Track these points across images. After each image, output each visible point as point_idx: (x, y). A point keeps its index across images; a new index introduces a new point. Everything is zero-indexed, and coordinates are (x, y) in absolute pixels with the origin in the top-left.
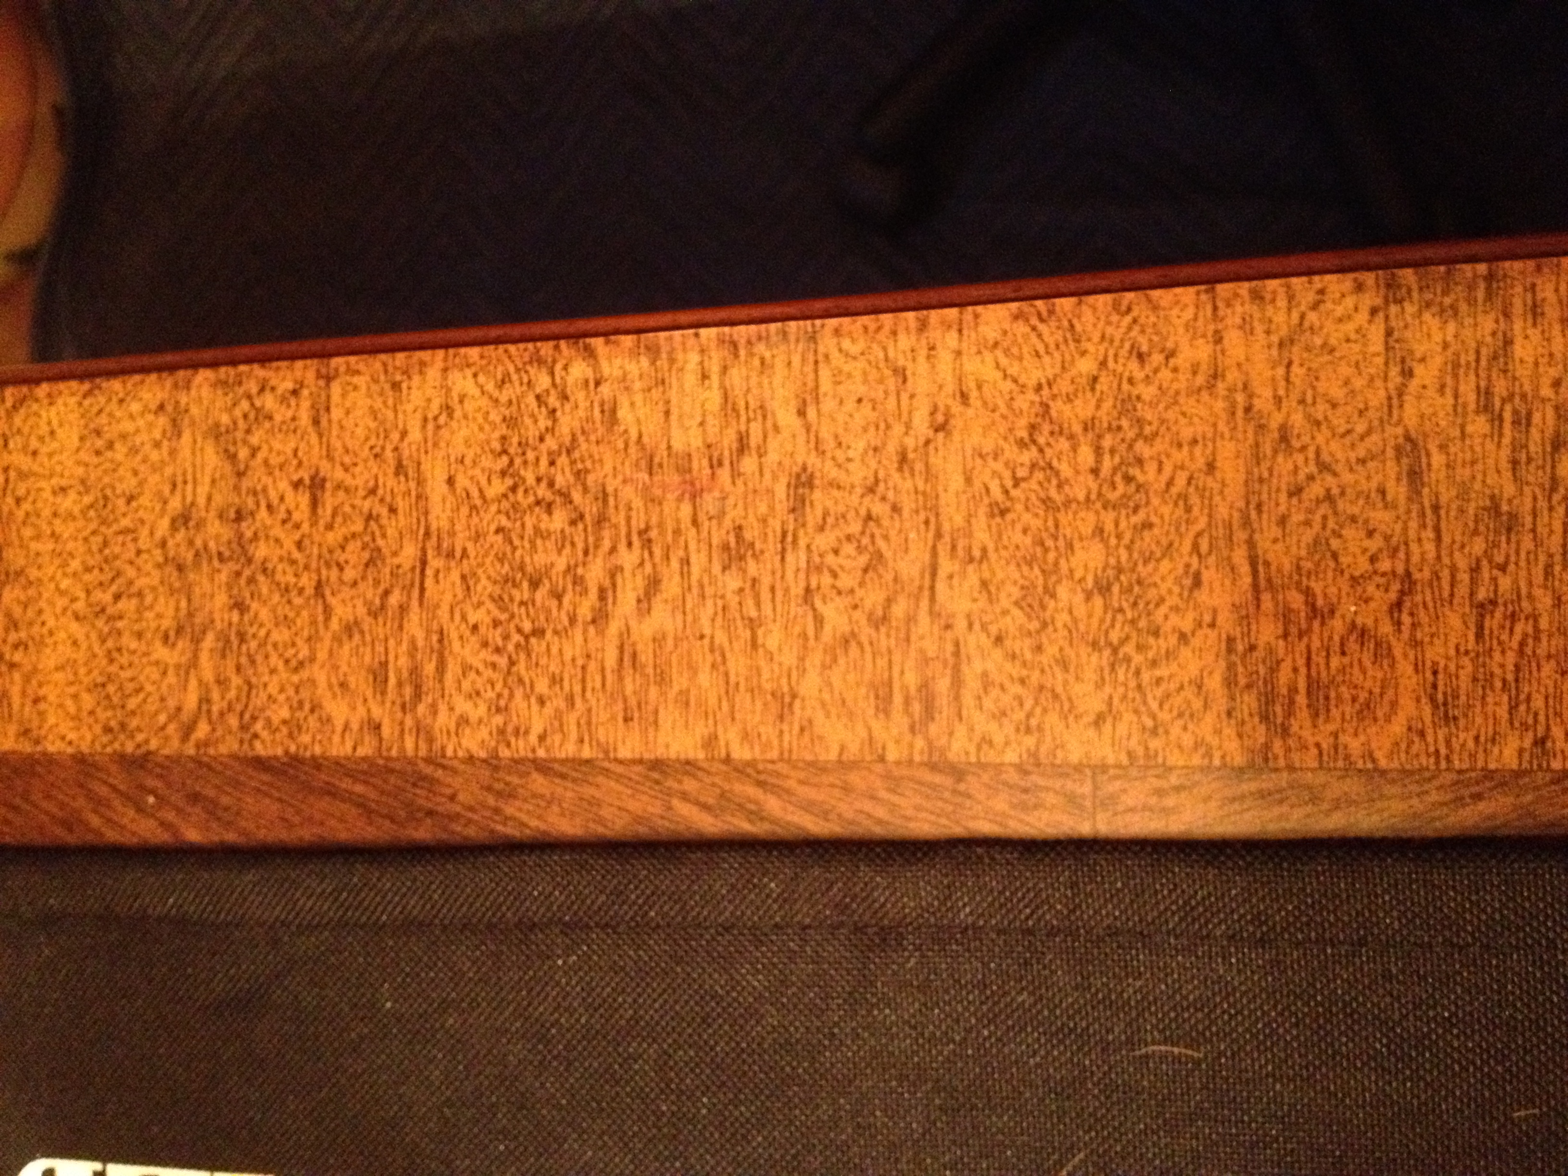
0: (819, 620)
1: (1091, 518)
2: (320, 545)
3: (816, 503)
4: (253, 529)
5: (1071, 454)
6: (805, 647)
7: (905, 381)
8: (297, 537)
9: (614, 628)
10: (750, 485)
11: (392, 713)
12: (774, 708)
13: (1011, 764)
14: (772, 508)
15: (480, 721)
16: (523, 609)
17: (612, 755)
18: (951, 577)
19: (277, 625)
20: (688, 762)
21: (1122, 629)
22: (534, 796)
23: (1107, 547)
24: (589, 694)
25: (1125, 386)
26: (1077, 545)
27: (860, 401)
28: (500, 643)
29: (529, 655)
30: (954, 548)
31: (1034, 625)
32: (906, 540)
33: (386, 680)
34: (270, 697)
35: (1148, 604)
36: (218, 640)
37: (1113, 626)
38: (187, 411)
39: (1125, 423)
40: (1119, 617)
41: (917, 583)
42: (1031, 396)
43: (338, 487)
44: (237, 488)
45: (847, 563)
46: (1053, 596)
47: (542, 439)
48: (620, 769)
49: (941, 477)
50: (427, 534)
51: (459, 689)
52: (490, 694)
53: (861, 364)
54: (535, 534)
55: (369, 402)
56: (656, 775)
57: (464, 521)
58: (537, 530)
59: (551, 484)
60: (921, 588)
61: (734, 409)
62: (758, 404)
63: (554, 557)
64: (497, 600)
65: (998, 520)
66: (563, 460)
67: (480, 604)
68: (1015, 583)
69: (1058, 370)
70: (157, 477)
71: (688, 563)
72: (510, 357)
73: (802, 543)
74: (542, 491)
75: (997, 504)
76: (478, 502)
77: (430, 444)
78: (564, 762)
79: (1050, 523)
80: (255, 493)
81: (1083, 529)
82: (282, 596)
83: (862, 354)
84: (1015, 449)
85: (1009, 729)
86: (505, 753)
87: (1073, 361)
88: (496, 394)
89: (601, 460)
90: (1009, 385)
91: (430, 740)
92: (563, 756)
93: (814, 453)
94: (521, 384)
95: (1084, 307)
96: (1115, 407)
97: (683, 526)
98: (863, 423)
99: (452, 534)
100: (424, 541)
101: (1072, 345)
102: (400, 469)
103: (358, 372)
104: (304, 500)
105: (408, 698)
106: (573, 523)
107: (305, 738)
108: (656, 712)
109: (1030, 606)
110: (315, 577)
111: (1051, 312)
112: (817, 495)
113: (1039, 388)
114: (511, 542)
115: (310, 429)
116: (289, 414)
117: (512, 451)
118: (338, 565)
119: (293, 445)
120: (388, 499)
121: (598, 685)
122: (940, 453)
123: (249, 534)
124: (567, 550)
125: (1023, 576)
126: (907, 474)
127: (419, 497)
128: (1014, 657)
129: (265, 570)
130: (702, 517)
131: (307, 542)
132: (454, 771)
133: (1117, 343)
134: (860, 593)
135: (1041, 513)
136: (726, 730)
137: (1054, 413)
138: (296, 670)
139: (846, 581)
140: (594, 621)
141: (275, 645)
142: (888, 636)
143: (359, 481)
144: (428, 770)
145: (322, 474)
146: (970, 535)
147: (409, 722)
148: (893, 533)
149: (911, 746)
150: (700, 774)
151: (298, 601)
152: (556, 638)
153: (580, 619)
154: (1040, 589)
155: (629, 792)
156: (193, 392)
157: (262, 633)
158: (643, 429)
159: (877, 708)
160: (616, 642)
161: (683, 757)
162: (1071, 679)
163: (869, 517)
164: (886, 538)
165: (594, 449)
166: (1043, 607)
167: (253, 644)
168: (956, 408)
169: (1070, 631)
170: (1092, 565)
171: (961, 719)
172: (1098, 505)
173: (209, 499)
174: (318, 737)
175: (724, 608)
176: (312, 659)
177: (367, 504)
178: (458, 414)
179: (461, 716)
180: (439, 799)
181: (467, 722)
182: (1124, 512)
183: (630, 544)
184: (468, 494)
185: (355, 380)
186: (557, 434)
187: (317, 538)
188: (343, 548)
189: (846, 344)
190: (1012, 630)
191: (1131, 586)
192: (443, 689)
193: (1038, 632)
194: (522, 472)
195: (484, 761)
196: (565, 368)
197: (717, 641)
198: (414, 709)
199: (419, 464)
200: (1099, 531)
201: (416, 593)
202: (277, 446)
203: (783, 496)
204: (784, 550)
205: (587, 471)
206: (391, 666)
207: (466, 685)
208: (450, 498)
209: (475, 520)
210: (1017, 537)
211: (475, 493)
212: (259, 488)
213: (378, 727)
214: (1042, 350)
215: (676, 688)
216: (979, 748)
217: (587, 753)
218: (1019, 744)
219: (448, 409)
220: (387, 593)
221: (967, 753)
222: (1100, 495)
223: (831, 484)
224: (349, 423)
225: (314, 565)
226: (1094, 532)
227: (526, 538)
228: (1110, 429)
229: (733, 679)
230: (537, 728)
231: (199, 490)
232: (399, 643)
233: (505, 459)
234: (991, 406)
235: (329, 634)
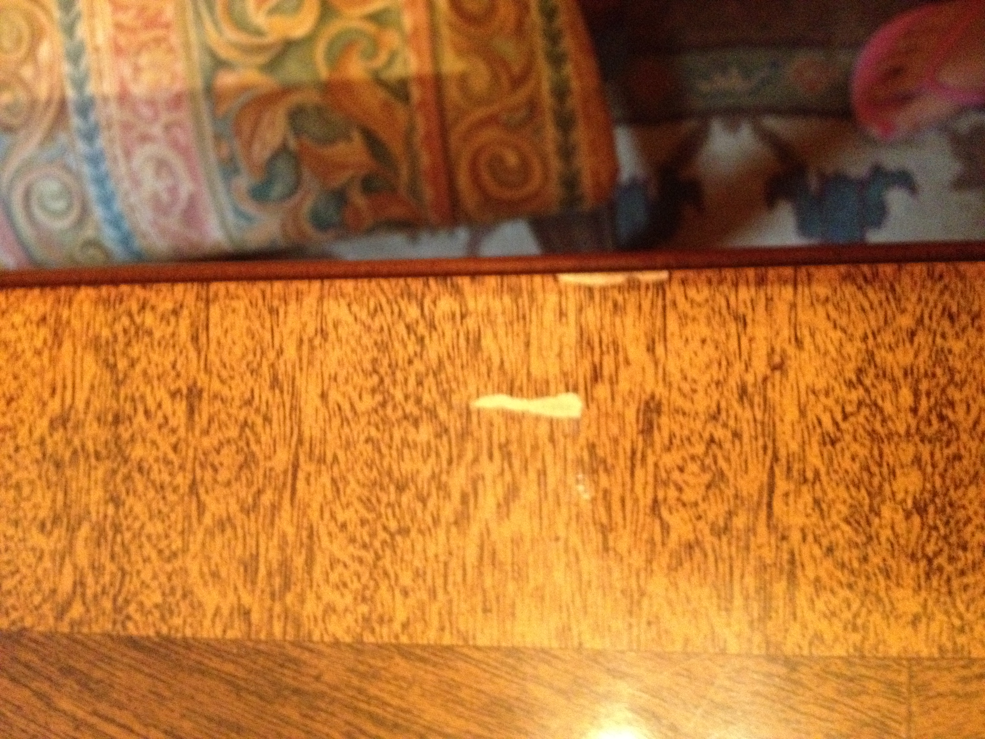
0: (666, 528)
1: (911, 450)
2: (196, 449)
3: (663, 426)
4: (130, 431)
5: (893, 395)
6: (653, 551)
7: (745, 324)
8: (173, 440)
9: (475, 529)
10: (603, 409)
11: (262, 600)
12: (624, 603)
13: (840, 658)
14: (622, 429)
15: (346, 610)
16: (390, 511)
17: (471, 643)
18: (787, 495)
19: (151, 518)
20: (543, 651)
21: (936, 544)
22: (396, 678)
23: (924, 473)
24: (450, 587)
25: (939, 340)
26: (898, 472)
27: (704, 341)
28: (367, 539)
29: (395, 552)
30: (789, 469)
31: (861, 539)
32: (746, 462)
33: (257, 571)
34: (143, 583)
35: (957, 522)
36: (93, 529)
37: (928, 541)
38: (68, 322)
39: (939, 371)
40: (934, 534)
41: (755, 498)
42: (858, 344)
43: (215, 397)
44: (116, 395)
45: (692, 480)
46: (878, 514)
47: (410, 362)
48: (477, 655)
49: (778, 410)
50: (300, 441)
51: (327, 581)
52: (356, 585)
53: (705, 310)
54: (403, 445)
55: (247, 323)
56: (510, 661)
57: (335, 431)
58: (404, 442)
59: (418, 401)
60: (759, 504)
61: (589, 343)
62: (611, 339)
63: (420, 464)
64: (366, 503)
65: (829, 447)
66: (430, 381)
67: (348, 505)
68: (844, 502)
69: (882, 323)
70: (37, 381)
71: (545, 474)
72: (382, 290)
73: (651, 460)
74: (411, 408)
75: (829, 435)
76: (349, 415)
77: (305, 361)
78: (424, 648)
79: (876, 452)
80: (133, 400)
81: (903, 458)
82: (157, 492)
83: (707, 301)
84: (844, 388)
85: (838, 626)
86: (369, 638)
87: (894, 317)
88: (368, 321)
89: (465, 383)
90: (839, 333)
91: (298, 626)
92: (425, 642)
93: (661, 384)
94: (392, 313)
95: (903, 272)
96: (930, 356)
97: (541, 443)
98: (706, 359)
99: (324, 441)
100: (297, 446)
101: (893, 304)
102: (275, 383)
103: (238, 297)
104: (181, 407)
105: (277, 587)
106: (438, 436)
107: (177, 621)
108: (513, 605)
109: (858, 523)
110: (189, 476)
111: (876, 275)
112: (664, 420)
113: (865, 338)
114: (380, 451)
115: (189, 346)
116: (170, 330)
117: (382, 371)
118: (213, 466)
119: (172, 358)
120: (263, 408)
121: (459, 579)
122: (777, 388)
123: (126, 436)
124: (432, 460)
125: (851, 497)
126: (746, 404)
127: (293, 408)
128: (843, 565)
129: (140, 469)
130: (558, 435)
131: (183, 446)
132: (320, 654)
133: (931, 304)
134: (703, 506)
135: (867, 443)
136: (578, 621)
137: (878, 360)
138: (169, 560)
139: (689, 496)
140: (456, 523)
141: (149, 537)
142: (729, 544)
143: (236, 393)
144: (295, 653)
145: (199, 384)
146: (803, 459)
147: (278, 608)
148: (734, 457)
149: (750, 640)
150: (554, 661)
151: (172, 497)
152: (420, 538)
153: (443, 520)
154: (866, 508)
155: (487, 676)
156: (75, 306)
157: (137, 525)
158: (505, 358)
159: (719, 607)
160: (477, 541)
161: (538, 645)
162: (892, 585)
163: (712, 440)
164: (728, 460)
165: (459, 373)
166: (869, 523)
167: (128, 536)
168: (791, 350)
169: (892, 544)
170: (911, 489)
171: (795, 618)
172: (917, 439)
173: (88, 403)
174: (189, 620)
175: (578, 516)
176: (185, 550)
177: (242, 414)
178: (332, 336)
179: (328, 604)
180: (304, 679)
181: (334, 611)
182: (938, 445)
183: (491, 457)
184: (340, 408)
185: (235, 304)
186: (425, 357)
187: (193, 442)
188: (218, 452)
189: (692, 293)
190: (842, 542)
191: (944, 507)
192: (311, 580)
193: (865, 545)
194: (392, 390)
195: (349, 645)
196: (434, 302)
197: (571, 544)
198: (282, 598)
199: (294, 379)
200: (917, 460)
201: (287, 494)
202: (155, 357)
203: (634, 421)
204: (633, 466)
205: (452, 391)
206: (262, 559)
207: (334, 577)
208: (323, 412)
209: (346, 430)
210: (847, 464)
211: (346, 407)
212: (137, 395)
213: (247, 613)
214: (867, 305)
215: (532, 584)
216: (811, 644)
217: (447, 640)
218: (846, 639)
219: (323, 333)
220: (259, 492)
221: (800, 647)
222: (918, 429)
223: (677, 411)
224: (227, 342)
225: (189, 466)
226: (913, 463)
227: (394, 447)
228: (926, 375)
229: (585, 577)
230: (401, 616)
231: (78, 395)
232: (270, 538)
233: (375, 379)
234: (822, 351)
235: (202, 529)
